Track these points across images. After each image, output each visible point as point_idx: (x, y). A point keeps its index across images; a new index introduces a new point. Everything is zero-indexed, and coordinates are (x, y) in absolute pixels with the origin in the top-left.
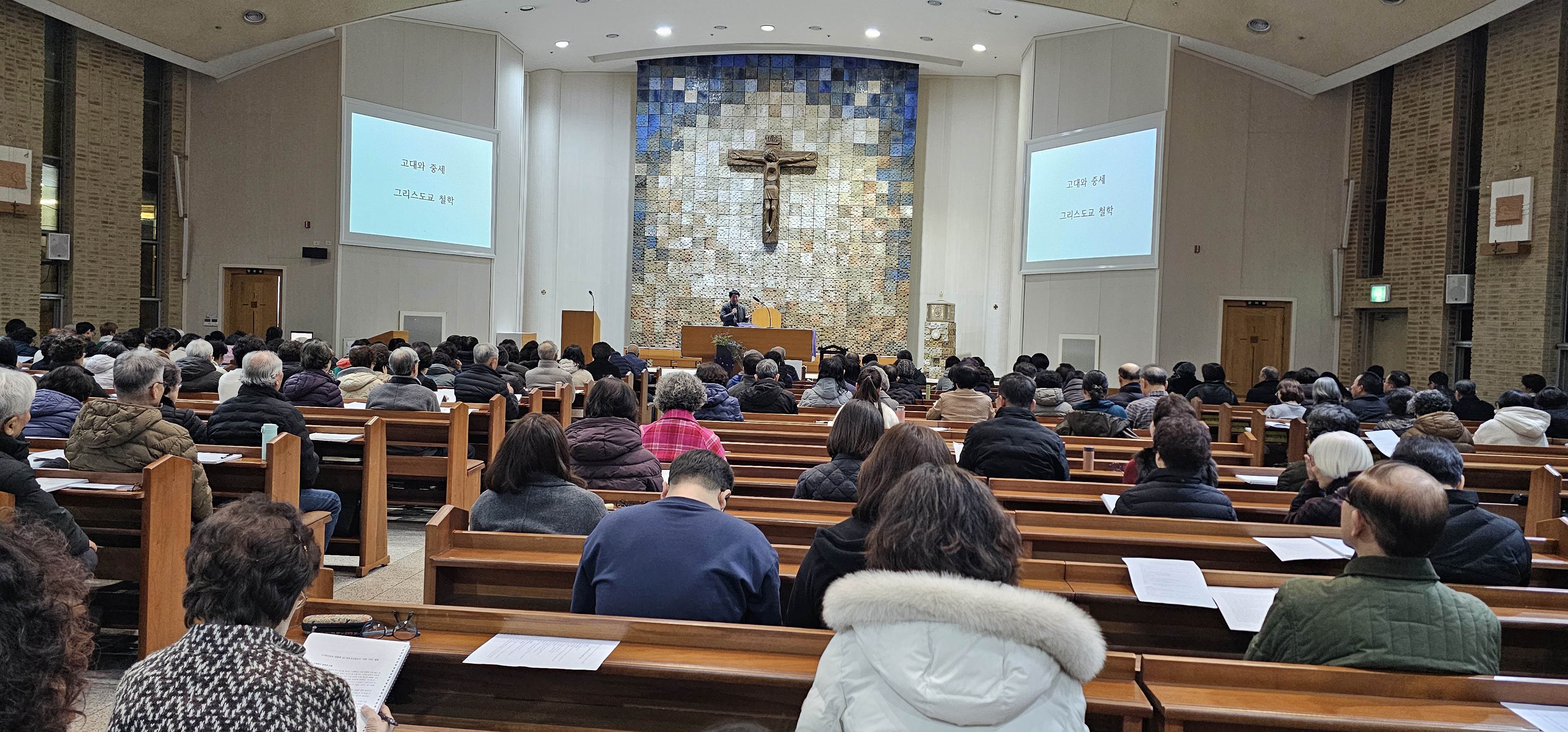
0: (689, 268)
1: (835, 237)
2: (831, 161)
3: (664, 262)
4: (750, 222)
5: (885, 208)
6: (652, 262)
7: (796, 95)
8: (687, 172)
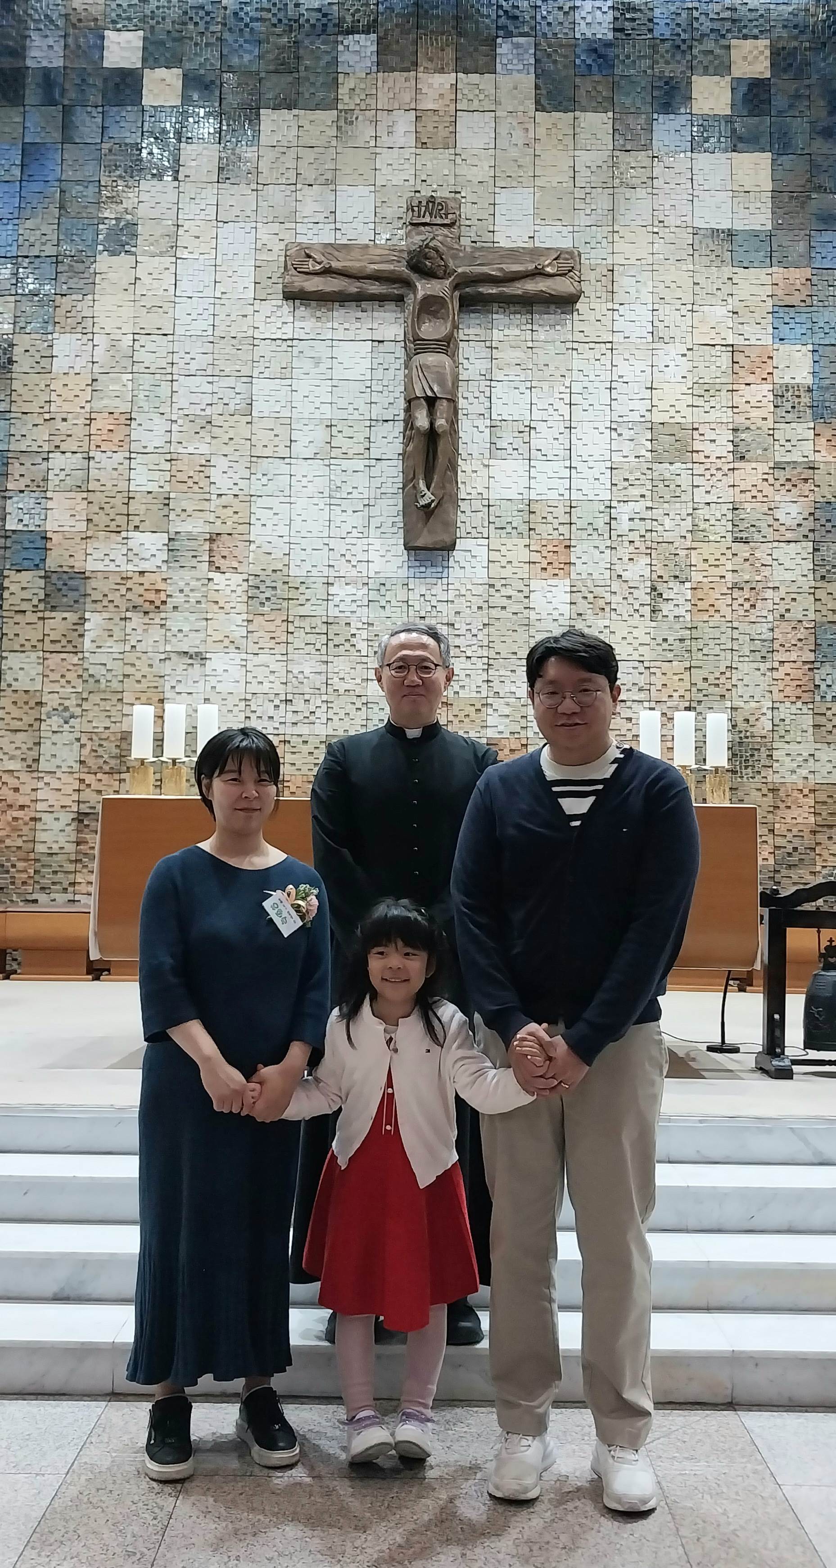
0: (156, 633)
1: (642, 527)
2: (624, 282)
3: (72, 617)
4: (361, 481)
5: (803, 429)
6: (31, 617)
7: (506, 82)
8: (150, 322)
